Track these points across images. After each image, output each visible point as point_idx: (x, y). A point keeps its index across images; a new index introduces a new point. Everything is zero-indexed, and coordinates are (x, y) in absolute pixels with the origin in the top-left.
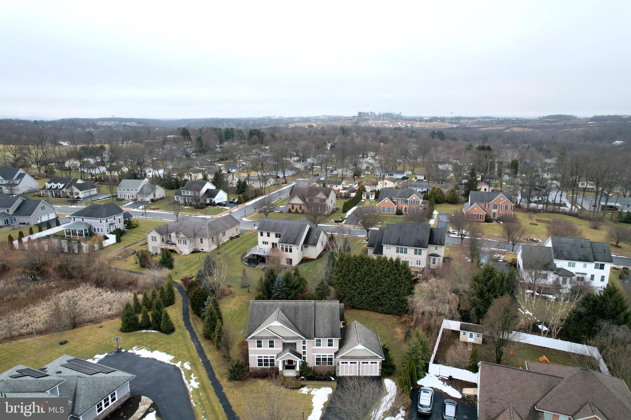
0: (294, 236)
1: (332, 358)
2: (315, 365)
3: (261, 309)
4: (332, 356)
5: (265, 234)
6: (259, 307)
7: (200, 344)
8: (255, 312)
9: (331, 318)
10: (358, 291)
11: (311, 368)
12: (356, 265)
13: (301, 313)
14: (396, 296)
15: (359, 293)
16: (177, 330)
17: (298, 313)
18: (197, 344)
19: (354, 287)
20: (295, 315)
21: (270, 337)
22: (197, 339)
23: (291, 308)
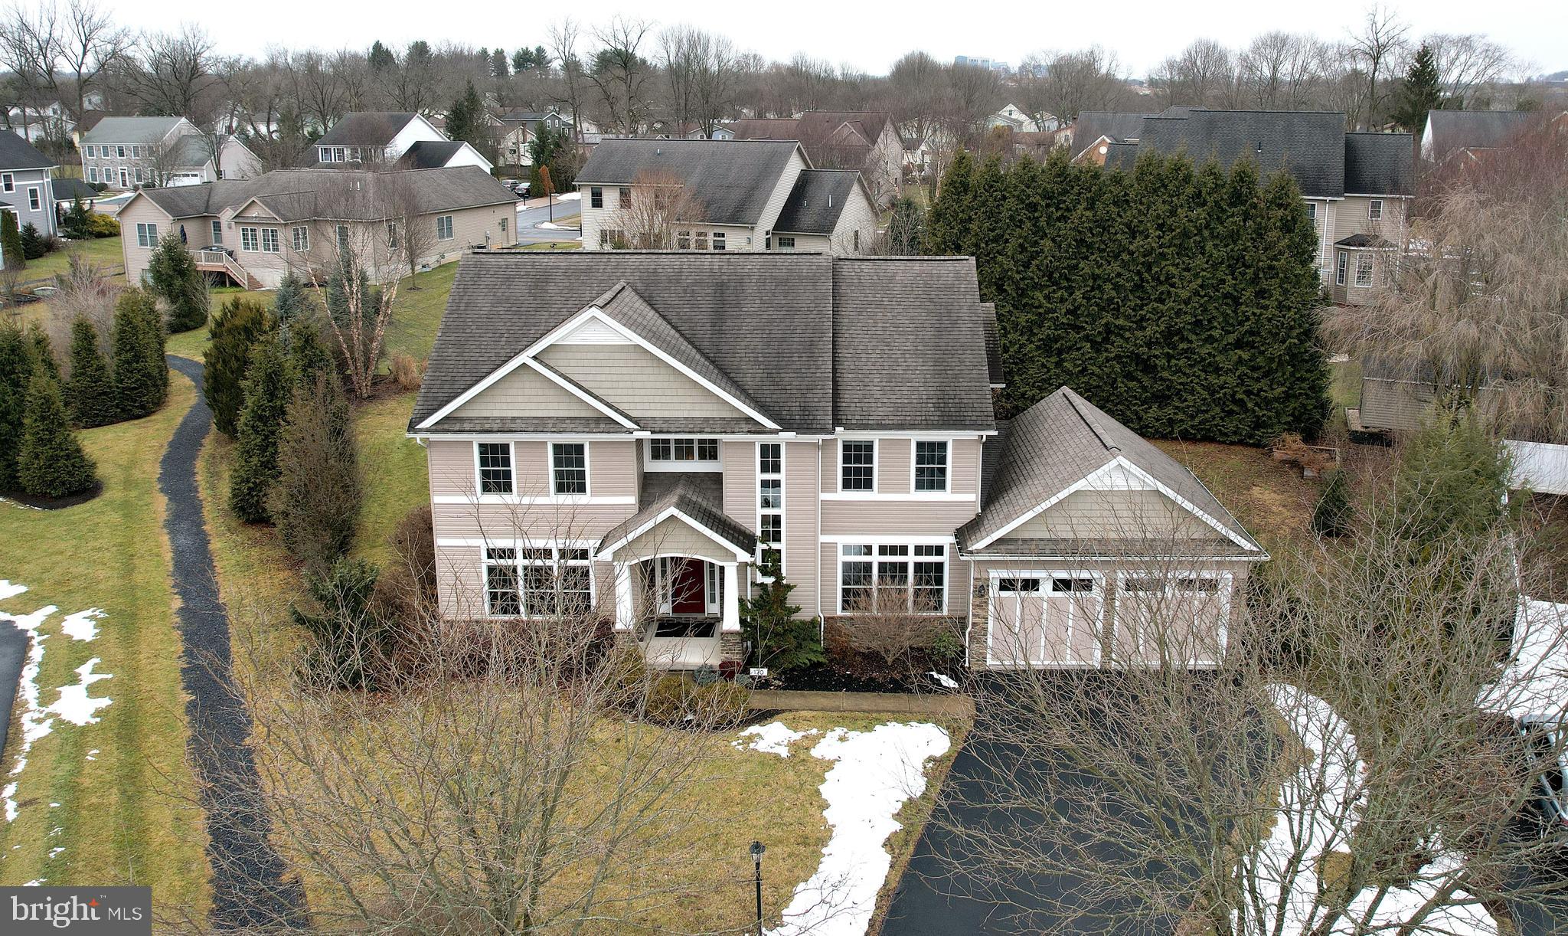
0: (735, 196)
1: (940, 566)
2: (839, 613)
3: (520, 289)
4: (939, 550)
5: (611, 197)
6: (508, 279)
7: (205, 542)
8: (484, 304)
9: (930, 333)
10: (1043, 333)
11: (814, 623)
12: (1033, 207)
13: (751, 306)
14: (1239, 344)
15: (1047, 346)
16: (112, 493)
17: (738, 305)
18: (184, 541)
19: (1023, 319)
20: (718, 318)
21: (563, 419)
22: (199, 523)
23: (696, 283)
